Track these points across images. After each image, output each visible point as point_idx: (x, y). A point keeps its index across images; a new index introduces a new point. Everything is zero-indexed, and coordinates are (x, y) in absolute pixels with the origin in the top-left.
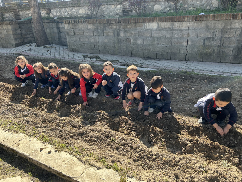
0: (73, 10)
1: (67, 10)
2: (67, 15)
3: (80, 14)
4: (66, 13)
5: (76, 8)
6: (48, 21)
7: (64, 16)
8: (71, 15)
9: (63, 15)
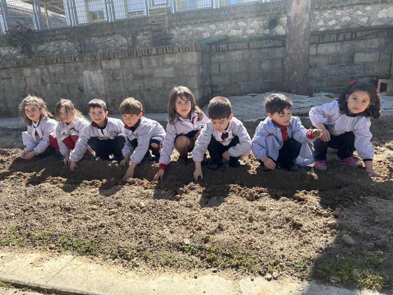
0: (359, 12)
1: (339, 13)
2: (336, 24)
3: (380, 20)
4: (331, 20)
5: (368, 8)
6: (272, 44)
7: (322, 29)
8: (349, 24)
9: (322, 26)
